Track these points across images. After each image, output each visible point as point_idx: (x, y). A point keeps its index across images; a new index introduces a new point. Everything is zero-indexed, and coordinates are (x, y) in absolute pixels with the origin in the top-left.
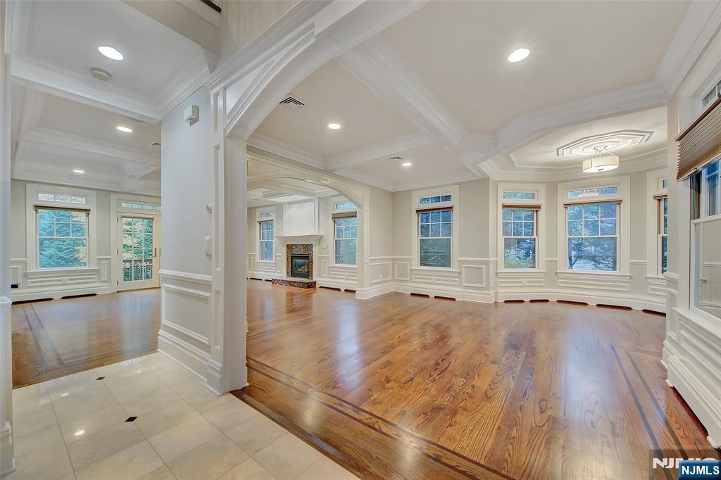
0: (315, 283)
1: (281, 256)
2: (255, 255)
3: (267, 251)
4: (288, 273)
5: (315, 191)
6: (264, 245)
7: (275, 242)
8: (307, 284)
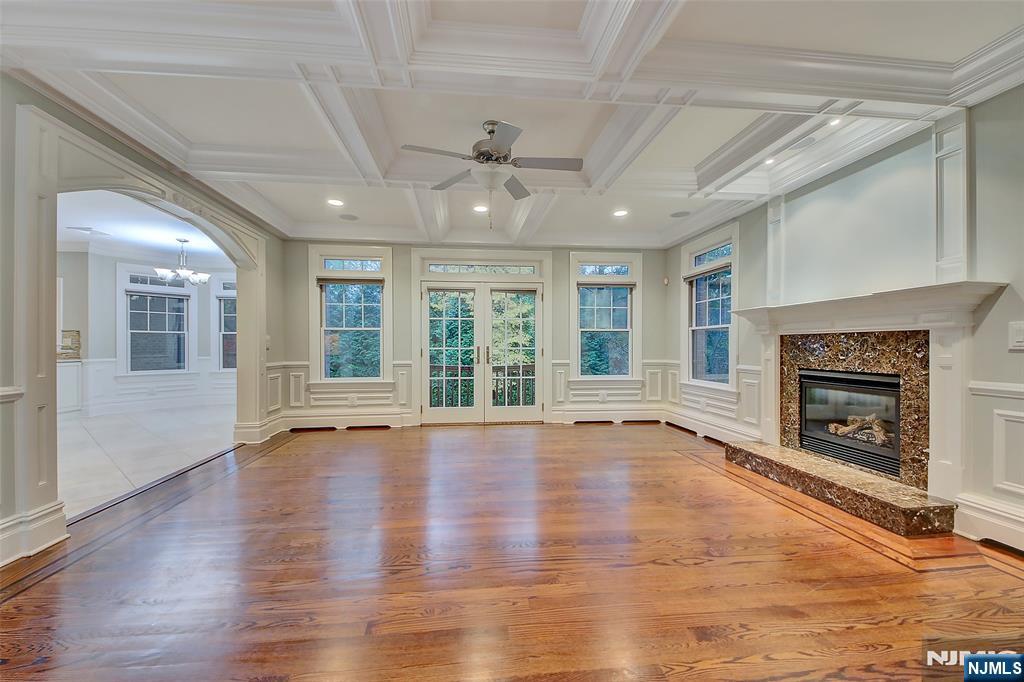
0: (948, 512)
1: (758, 373)
2: (678, 366)
3: (713, 357)
4: (784, 432)
5: (951, 67)
6: (702, 341)
7: (737, 330)
8: (909, 514)
